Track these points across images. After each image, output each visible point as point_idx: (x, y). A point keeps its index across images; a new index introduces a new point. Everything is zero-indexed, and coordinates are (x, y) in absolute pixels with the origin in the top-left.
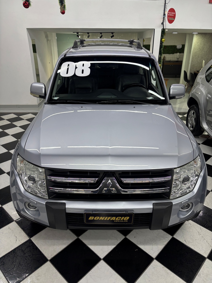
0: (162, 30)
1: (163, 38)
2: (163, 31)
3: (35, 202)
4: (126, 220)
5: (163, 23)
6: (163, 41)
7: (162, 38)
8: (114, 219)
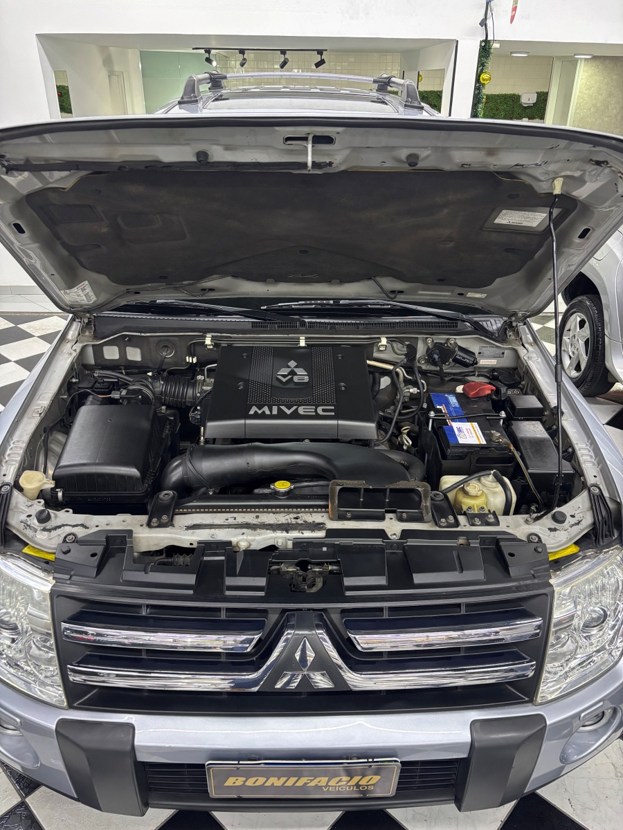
0: (483, 44)
1: (485, 72)
2: (485, 50)
3: (18, 720)
4: (369, 784)
5: (483, 23)
6: (484, 80)
7: (482, 72)
8: (319, 784)
